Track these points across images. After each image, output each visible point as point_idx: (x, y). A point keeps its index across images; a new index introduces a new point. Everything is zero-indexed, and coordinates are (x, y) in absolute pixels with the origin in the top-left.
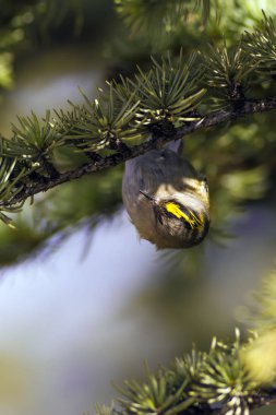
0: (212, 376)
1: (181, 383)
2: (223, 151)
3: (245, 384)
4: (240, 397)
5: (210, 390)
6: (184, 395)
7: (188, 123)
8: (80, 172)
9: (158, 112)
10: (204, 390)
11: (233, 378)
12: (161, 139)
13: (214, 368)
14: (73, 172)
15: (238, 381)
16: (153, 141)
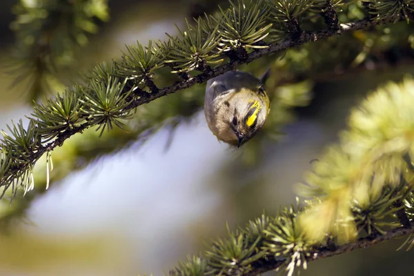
0: (280, 235)
1: (255, 240)
2: (280, 69)
3: (305, 242)
4: (300, 252)
5: (278, 246)
6: (257, 249)
7: (257, 50)
8: (175, 88)
9: (236, 41)
10: (273, 246)
11: (296, 236)
12: (236, 62)
13: (280, 229)
14: (169, 88)
15: (300, 239)
16: (231, 64)
